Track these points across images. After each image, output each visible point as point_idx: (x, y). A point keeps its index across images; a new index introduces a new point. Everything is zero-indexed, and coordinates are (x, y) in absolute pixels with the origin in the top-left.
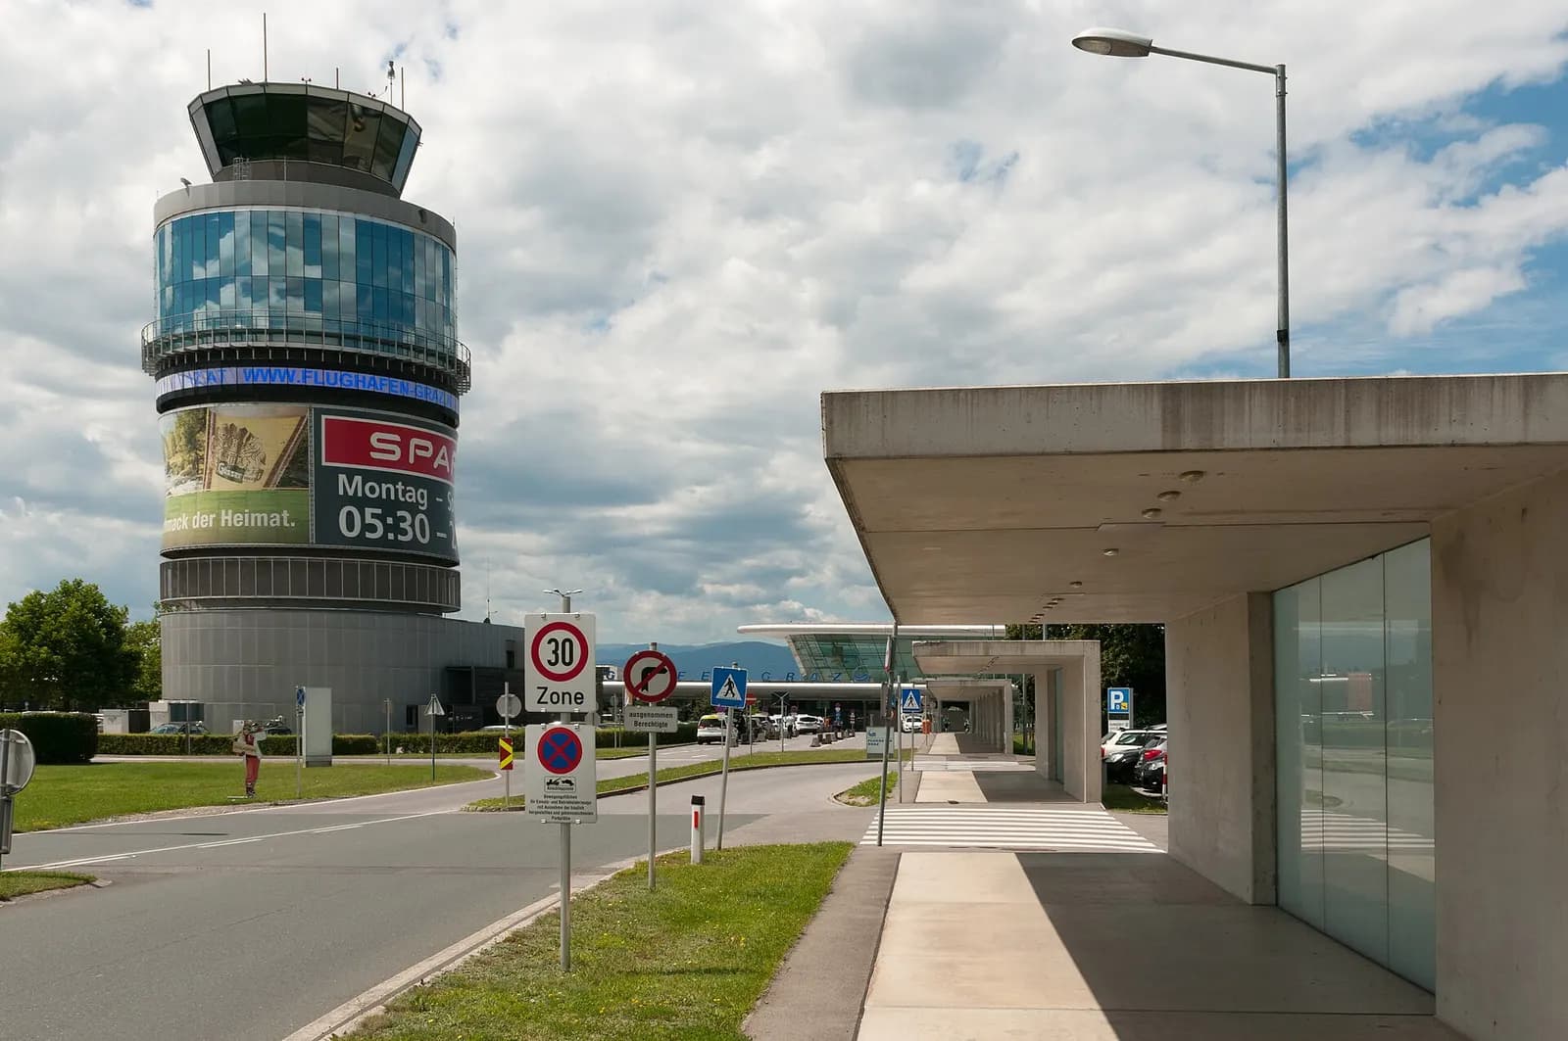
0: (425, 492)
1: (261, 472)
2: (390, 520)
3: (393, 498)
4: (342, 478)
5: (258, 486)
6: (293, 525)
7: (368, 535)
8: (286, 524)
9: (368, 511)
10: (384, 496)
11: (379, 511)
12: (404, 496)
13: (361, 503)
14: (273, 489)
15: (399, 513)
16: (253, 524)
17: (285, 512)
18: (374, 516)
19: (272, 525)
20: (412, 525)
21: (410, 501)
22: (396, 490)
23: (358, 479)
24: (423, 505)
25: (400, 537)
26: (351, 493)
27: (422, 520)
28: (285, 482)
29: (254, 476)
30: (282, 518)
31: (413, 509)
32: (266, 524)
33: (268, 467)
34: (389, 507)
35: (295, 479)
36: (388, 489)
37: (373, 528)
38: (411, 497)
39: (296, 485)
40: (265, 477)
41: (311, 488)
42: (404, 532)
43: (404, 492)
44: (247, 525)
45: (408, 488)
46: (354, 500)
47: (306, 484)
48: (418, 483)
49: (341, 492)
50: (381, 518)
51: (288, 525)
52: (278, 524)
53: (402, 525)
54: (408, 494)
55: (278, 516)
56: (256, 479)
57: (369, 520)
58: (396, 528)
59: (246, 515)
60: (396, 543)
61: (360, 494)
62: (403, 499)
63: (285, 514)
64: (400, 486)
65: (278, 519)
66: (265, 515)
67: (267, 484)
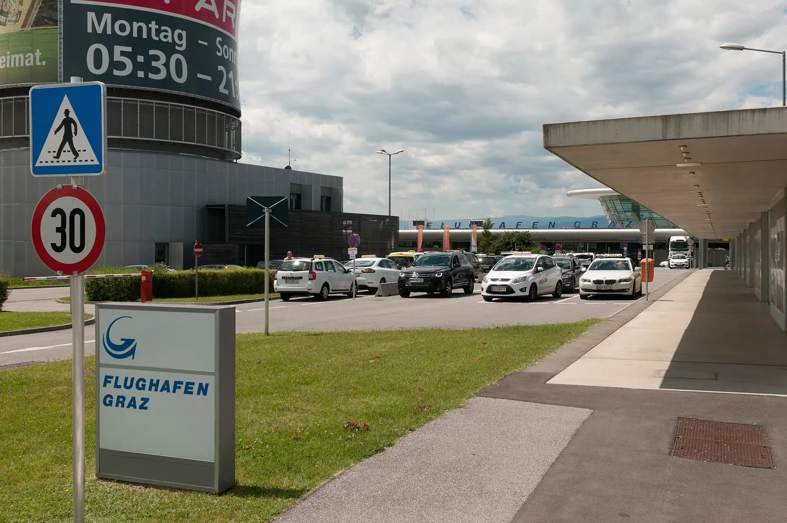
0: (184, 33)
1: (20, 13)
2: (141, 59)
3: (145, 36)
4: (91, 15)
5: (17, 27)
6: (44, 63)
7: (116, 72)
8: (38, 63)
9: (118, 49)
10: (135, 35)
11: (129, 49)
12: (157, 35)
13: (110, 40)
14: (28, 28)
15: (152, 52)
16: (12, 66)
17: (38, 51)
18: (123, 53)
19: (27, 64)
20: (167, 65)
21: (164, 40)
22: (149, 30)
23: (107, 17)
24: (181, 46)
25: (151, 76)
26: (99, 30)
27: (178, 62)
28: (38, 23)
29: (14, 18)
30: (35, 58)
31: (169, 49)
32: (22, 65)
33: (25, 8)
34: (140, 45)
35: (47, 18)
36: (140, 29)
37: (122, 66)
38: (166, 37)
39: (46, 24)
40: (23, 18)
41: (61, 26)
42: (157, 71)
43: (158, 32)
44: (8, 66)
45: (163, 28)
46: (103, 38)
47: (55, 22)
48: (174, 24)
49: (90, 30)
50: (132, 56)
51: (40, 64)
52: (32, 64)
53: (154, 64)
54: (162, 34)
55: (31, 55)
56: (16, 21)
57: (117, 57)
58: (147, 67)
59: (8, 57)
60: (146, 81)
61: (109, 32)
62: (157, 39)
63: (38, 54)
64: (153, 26)
65: (32, 59)
66: (22, 55)
67: (24, 26)
